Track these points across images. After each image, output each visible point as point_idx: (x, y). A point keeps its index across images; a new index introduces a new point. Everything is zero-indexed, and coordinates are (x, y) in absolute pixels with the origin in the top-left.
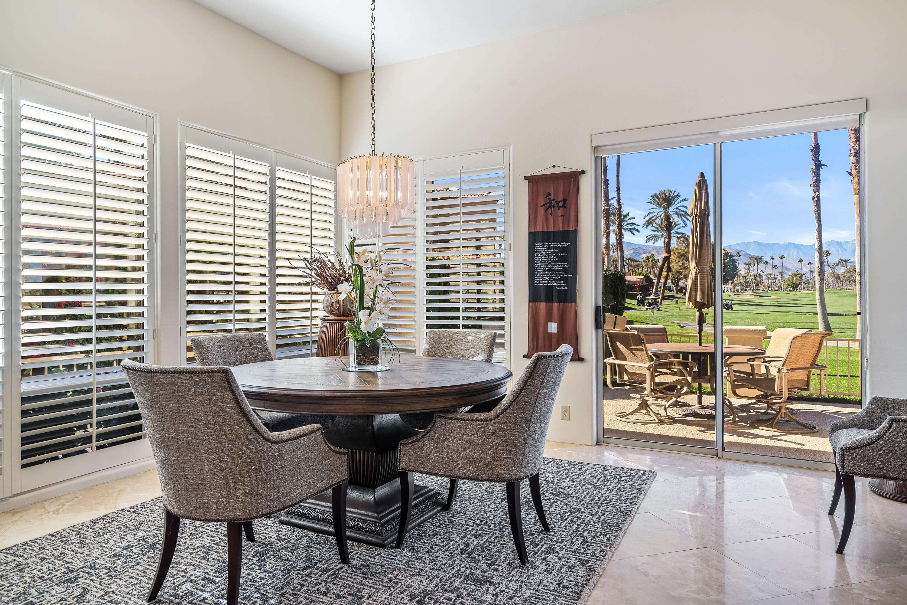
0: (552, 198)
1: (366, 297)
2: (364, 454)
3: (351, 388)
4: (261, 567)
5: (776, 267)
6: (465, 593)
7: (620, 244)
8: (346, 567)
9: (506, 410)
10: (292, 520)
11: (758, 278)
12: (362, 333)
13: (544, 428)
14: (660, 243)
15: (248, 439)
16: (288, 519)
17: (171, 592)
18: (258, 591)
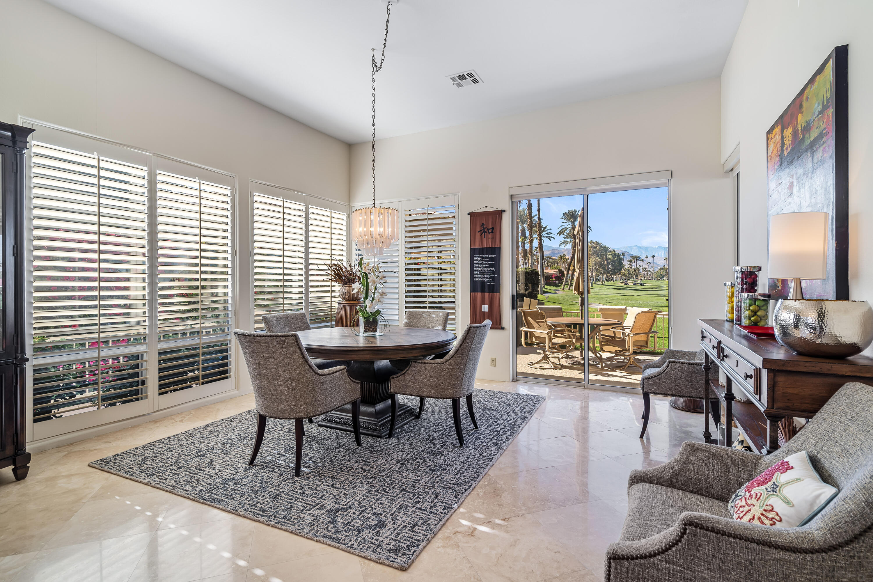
0: (485, 226)
1: (369, 291)
2: (369, 384)
3: (361, 345)
4: (310, 448)
5: (649, 263)
6: (428, 459)
7: (541, 248)
8: (360, 448)
9: (452, 357)
10: (326, 424)
11: (637, 271)
12: (367, 313)
13: (474, 369)
14: (569, 246)
15: (307, 373)
16: (324, 424)
17: (261, 460)
18: (311, 460)
